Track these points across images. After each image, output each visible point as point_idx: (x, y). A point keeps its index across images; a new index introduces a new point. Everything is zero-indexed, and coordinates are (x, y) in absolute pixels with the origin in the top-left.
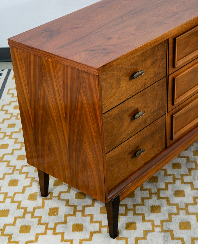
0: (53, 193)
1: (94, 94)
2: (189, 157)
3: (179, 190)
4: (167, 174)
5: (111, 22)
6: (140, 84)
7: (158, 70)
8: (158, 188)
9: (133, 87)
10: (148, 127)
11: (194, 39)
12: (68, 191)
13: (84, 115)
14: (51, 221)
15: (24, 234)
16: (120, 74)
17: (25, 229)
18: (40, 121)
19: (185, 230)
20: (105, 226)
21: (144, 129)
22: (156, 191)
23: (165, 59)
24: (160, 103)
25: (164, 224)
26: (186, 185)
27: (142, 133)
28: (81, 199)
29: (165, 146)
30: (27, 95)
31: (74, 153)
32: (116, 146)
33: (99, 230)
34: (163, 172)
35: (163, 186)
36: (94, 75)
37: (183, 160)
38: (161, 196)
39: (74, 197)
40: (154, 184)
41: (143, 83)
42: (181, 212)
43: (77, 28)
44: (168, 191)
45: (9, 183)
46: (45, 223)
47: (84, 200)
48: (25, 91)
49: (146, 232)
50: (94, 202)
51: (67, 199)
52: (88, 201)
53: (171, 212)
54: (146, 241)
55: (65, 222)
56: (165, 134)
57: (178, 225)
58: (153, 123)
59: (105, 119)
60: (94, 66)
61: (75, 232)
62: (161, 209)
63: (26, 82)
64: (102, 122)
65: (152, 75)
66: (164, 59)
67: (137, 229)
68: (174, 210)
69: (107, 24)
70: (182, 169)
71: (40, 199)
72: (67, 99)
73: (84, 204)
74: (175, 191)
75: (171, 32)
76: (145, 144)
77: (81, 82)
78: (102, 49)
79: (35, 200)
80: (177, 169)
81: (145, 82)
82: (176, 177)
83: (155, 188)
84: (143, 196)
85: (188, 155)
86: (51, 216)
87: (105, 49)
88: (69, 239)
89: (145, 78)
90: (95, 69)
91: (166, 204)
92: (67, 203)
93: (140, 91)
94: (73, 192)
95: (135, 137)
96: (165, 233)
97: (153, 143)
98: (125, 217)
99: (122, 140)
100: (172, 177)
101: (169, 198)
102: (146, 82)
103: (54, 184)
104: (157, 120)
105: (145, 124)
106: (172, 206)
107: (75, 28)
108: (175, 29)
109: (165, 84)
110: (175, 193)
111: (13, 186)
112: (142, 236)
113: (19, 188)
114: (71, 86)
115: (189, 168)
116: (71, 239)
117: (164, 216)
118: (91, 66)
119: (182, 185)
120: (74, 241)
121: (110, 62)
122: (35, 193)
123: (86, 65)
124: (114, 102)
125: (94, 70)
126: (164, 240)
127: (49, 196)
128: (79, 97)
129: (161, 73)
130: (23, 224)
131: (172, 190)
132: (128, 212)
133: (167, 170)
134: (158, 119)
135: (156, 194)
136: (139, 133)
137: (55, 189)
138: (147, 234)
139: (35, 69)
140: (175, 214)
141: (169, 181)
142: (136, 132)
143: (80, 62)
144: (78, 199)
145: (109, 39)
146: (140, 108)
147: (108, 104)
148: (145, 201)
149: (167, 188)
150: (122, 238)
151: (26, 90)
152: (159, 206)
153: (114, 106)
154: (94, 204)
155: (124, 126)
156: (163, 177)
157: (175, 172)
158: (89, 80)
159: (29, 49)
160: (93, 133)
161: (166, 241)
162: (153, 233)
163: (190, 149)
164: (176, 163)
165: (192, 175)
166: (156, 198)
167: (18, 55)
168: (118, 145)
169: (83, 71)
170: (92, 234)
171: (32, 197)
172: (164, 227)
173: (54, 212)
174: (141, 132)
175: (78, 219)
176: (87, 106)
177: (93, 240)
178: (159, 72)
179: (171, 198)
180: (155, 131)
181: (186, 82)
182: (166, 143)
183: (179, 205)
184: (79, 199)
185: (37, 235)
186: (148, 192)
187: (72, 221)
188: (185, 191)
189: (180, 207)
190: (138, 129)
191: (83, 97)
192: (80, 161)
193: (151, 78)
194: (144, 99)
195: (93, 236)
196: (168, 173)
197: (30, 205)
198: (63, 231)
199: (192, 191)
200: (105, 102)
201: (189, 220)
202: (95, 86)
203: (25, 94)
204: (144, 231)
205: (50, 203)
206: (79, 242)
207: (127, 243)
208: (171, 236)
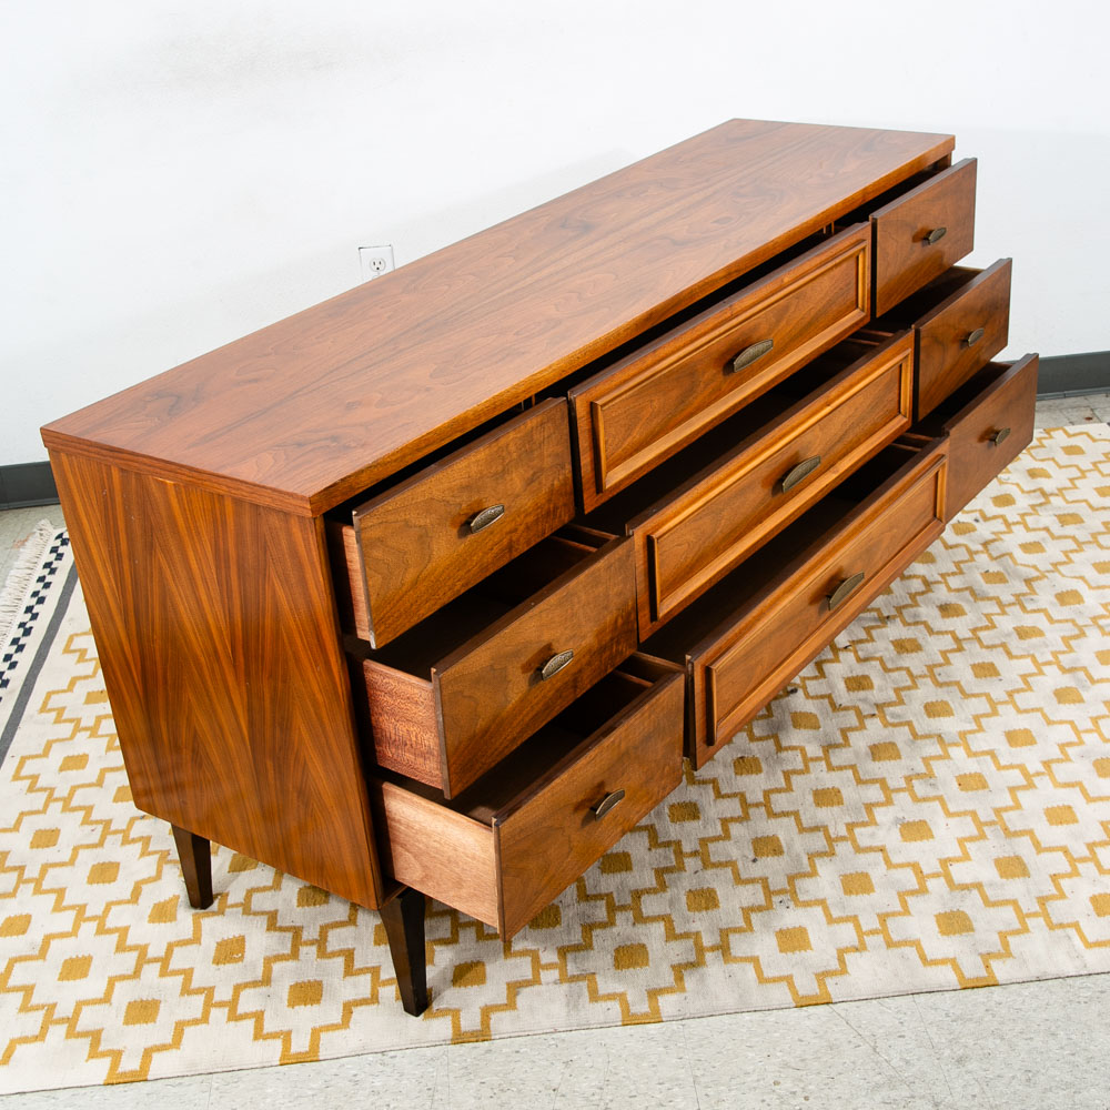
0: (227, 895)
1: (309, 575)
3: (615, 852)
5: (360, 357)
6: (495, 547)
12: (276, 886)
13: (287, 644)
14: (224, 979)
15: (137, 1026)
16: (428, 521)
17: (143, 1011)
18: (160, 672)
19: (631, 969)
20: (387, 983)
25: (570, 956)
26: (636, 836)
28: (315, 905)
30: (114, 594)
31: (269, 763)
33: (372, 996)
36: (301, 518)
39: (295, 902)
41: (505, 542)
42: (620, 917)
43: (256, 380)
45: (90, 874)
46: (205, 989)
47: (324, 908)
48: (105, 584)
49: (514, 988)
50: (357, 910)
51: (273, 909)
52: (337, 909)
53: (589, 921)
54: (514, 1013)
55: (266, 980)
57: (609, 956)
60: (298, 492)
61: (297, 1007)
62: (560, 914)
63: (105, 555)
67: (488, 982)
68: (601, 912)
69: (349, 362)
71: (186, 916)
72: (230, 597)
73: (322, 921)
74: (604, 857)
75: (539, 376)
77: (265, 543)
78: (327, 439)
79: (171, 921)
81: (512, 540)
86: (221, 966)
87: (334, 438)
88: (277, 1030)
89: (508, 528)
90: (303, 498)
91: (575, 897)
92: (272, 922)
94: (292, 887)
96: (573, 984)
98: (450, 947)
101: (586, 879)
103: (230, 867)
106: (592, 903)
107: (250, 381)
108: (550, 367)
110: (603, 863)
111: (104, 882)
112: (503, 1000)
113: (121, 888)
114: (238, 555)
116: (285, 1029)
117: (569, 933)
118: (290, 490)
119: (624, 837)
120: (293, 1036)
121: (349, 477)
122: (171, 900)
123: (274, 490)
124: (414, 607)
125: (298, 503)
126: (568, 1004)
127: (215, 906)
128: (264, 589)
129: (559, 510)
130: (136, 997)
132: (461, 933)
137: (235, 883)
138: (517, 994)
139: (127, 513)
140: (603, 925)
143: (257, 483)
144: (306, 907)
145: (350, 407)
150: (443, 1013)
151: (109, 580)
152: (553, 905)
154: (355, 919)
158: (289, 534)
159: (104, 452)
160: (319, 697)
161: (576, 1006)
162: (536, 988)
167: (74, 475)
169: (269, 509)
170: (348, 1009)
171: (162, 913)
172: (569, 968)
173: (230, 951)
175: (309, 965)
176: (293, 614)
177: (351, 1025)
178: (551, 507)
179: (589, 878)
183: (615, 895)
184: (308, 905)
185: (180, 1028)
187: (287, 975)
188: (630, 852)
189: (617, 904)
191: (277, 589)
192: (291, 786)
193: (528, 528)
195: (354, 1015)
197: (156, 937)
198: (259, 1009)
199: (653, 850)
200: (384, 611)
201: (644, 940)
202: (309, 551)
203: (108, 592)
204: (509, 985)
205: (218, 926)
206: (309, 1037)
207: (456, 1026)
208: (589, 992)
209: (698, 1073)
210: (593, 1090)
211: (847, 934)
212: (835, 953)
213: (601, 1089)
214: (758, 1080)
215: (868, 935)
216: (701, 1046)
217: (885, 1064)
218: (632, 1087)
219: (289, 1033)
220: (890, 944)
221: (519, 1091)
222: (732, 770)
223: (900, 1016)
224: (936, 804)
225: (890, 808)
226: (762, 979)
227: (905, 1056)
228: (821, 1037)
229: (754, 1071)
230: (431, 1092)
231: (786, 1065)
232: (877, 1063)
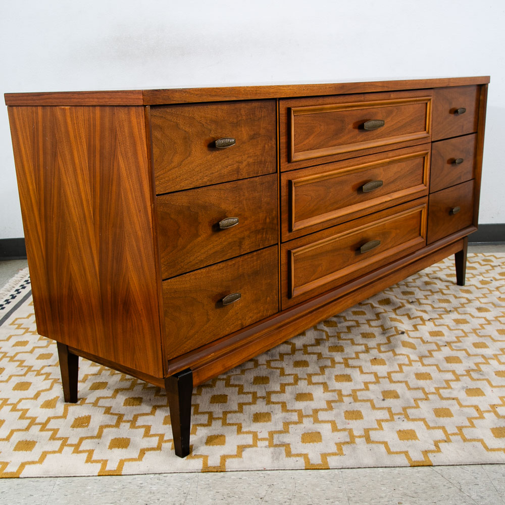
0: (86, 399)
2: (322, 353)
3: (304, 392)
4: (285, 374)
6: (229, 167)
7: (262, 155)
8: (267, 390)
9: (217, 167)
10: (246, 257)
11: (322, 127)
12: (114, 397)
13: (124, 200)
14: (74, 436)
15: (21, 452)
16: (190, 130)
17: (27, 445)
18: (55, 240)
19: (311, 443)
20: (169, 441)
21: (239, 259)
22: (264, 394)
23: (274, 140)
24: (268, 220)
25: (275, 436)
26: (316, 386)
27: (234, 264)
28: (133, 405)
29: (277, 305)
30: (34, 193)
32: (183, 270)
33: (158, 446)
34: (278, 371)
35: (278, 388)
37: (312, 357)
38: (272, 401)
39: (122, 404)
40: (263, 386)
41: (235, 166)
42: (305, 420)
44: (285, 394)
45: (15, 386)
46: (63, 438)
47: (138, 407)
48: (31, 187)
49: (241, 448)
50: (156, 409)
51: (109, 406)
52: (145, 408)
53: (287, 421)
54: (240, 459)
55: (99, 436)
56: (277, 282)
57: (299, 437)
58: (255, 253)
59: (162, 207)
61: (113, 449)
62: (271, 417)
63: (32, 168)
64: (153, 205)
65: (251, 159)
66: (271, 139)
67: (226, 444)
68: (295, 417)
70: (309, 367)
71: (61, 406)
72: (94, 177)
73: (136, 412)
74: (297, 394)
75: (282, 88)
76: (241, 288)
77: (116, 132)
79: (52, 408)
80: (301, 368)
81: (239, 167)
82: (299, 377)
83: (264, 391)
84: (241, 401)
85: (320, 352)
86: (75, 429)
88: (100, 459)
89: (238, 159)
90: (138, 93)
91: (280, 410)
92: (108, 411)
93: (229, 180)
94: (122, 398)
95: (221, 267)
96: (276, 448)
97: (255, 292)
98: (206, 428)
99: (197, 263)
100: (293, 376)
101: (287, 402)
102: (241, 167)
103: (90, 388)
104: (262, 250)
105: (240, 249)
106: (290, 413)
108: (288, 86)
109: (276, 187)
110: (297, 397)
111: (21, 390)
112: (235, 453)
113: (31, 392)
114: (101, 146)
115: (320, 366)
116: (105, 458)
117: (276, 425)
119: (309, 386)
120: (108, 462)
122: (55, 398)
124: (178, 179)
125: (136, 96)
126: (273, 457)
127: (79, 402)
128: (113, 166)
129: (267, 163)
130: (24, 438)
131: (291, 393)
132: (214, 422)
133: (285, 369)
134: (264, 250)
135: (264, 398)
136: (230, 263)
137: (91, 395)
138: (242, 451)
139: (44, 136)
140: (296, 423)
141: (287, 382)
142: (224, 259)
144: (128, 406)
146: (230, 213)
147: (167, 179)
148: (244, 407)
149: (284, 391)
150: (197, 456)
151: (32, 184)
152: (267, 413)
153: (178, 188)
154: (155, 413)
155: (200, 236)
156: (279, 378)
157: (299, 371)
158: (130, 122)
159: (35, 98)
161: (277, 459)
162: (254, 449)
163: (323, 345)
164: (300, 360)
165: (326, 374)
166: (265, 403)
167: (19, 120)
168: (188, 271)
170: (143, 452)
171: (49, 404)
172: (275, 441)
173: (82, 422)
174: (234, 262)
175: (124, 430)
177: (143, 459)
178: (263, 159)
179: (289, 403)
180: (258, 269)
181: (312, 198)
182: (280, 302)
183: (303, 411)
185: (44, 455)
186: (250, 396)
187: (110, 434)
188: (313, 393)
189: (304, 414)
190: (227, 254)
191: (120, 161)
193: (249, 165)
194: (238, 198)
195: (146, 455)
196: (287, 372)
197: (42, 414)
198: (92, 448)
199: (326, 393)
200: (160, 173)
201: (319, 430)
203: (32, 193)
204: (238, 447)
205: (76, 411)
206: (118, 464)
207: (205, 463)
208: (286, 452)
209: (351, 495)
210: (286, 500)
211: (439, 434)
212: (433, 443)
213: (290, 499)
214: (388, 501)
215: (452, 435)
216: (352, 482)
217: (467, 498)
218: (310, 500)
219: (106, 461)
220: (465, 440)
221: (239, 498)
222: (370, 364)
223: (474, 475)
224: (485, 382)
225: (459, 382)
226: (389, 452)
227: (480, 494)
228: (426, 482)
229: (386, 496)
230: (185, 495)
231: (405, 495)
232: (462, 497)
